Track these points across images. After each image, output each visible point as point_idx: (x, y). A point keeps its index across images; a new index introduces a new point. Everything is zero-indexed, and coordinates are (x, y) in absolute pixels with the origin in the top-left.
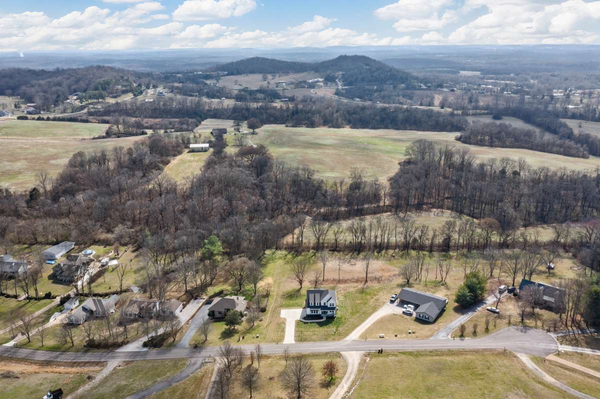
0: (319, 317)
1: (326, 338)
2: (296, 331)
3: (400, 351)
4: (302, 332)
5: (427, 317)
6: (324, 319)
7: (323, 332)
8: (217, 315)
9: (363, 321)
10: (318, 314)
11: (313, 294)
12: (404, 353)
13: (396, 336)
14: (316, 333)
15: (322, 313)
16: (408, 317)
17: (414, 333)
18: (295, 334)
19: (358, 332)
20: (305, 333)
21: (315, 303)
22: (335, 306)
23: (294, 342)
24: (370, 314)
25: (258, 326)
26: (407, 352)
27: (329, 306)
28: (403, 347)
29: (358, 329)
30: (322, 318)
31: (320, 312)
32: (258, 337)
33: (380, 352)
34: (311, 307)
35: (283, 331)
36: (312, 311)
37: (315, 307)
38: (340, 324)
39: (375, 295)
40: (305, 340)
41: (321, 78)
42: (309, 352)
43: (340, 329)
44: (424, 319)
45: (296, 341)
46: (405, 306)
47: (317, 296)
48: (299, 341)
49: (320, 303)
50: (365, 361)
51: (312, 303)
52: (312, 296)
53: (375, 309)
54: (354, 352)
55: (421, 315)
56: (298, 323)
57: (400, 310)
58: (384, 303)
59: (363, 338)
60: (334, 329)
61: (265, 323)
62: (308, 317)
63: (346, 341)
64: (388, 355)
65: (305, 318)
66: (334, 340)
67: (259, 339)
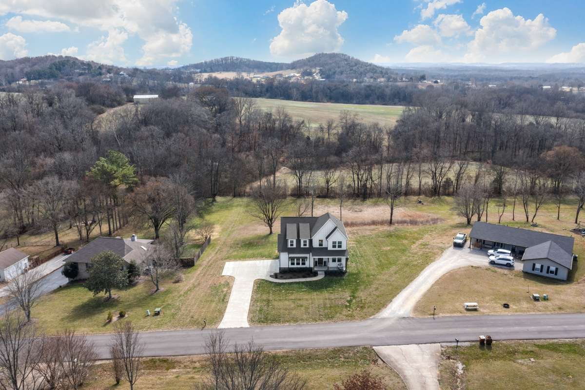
0: (309, 272)
1: (329, 314)
2: (254, 301)
3: (541, 342)
4: (268, 301)
5: (553, 268)
6: (320, 276)
7: (321, 301)
8: (83, 272)
9: (411, 278)
10: (307, 265)
11: (295, 225)
12: (554, 348)
13: (506, 306)
14: (304, 303)
15: (316, 264)
16: (506, 272)
17: (545, 299)
18: (252, 305)
19: (407, 299)
20: (276, 303)
21: (298, 242)
22: (344, 248)
23: (246, 325)
24: (420, 268)
25: (167, 292)
26: (561, 345)
27: (330, 248)
28: (540, 332)
29: (404, 293)
30: (315, 274)
31: (310, 263)
32: (157, 314)
33: (487, 344)
34: (290, 251)
35: (224, 300)
36: (292, 259)
37: (299, 250)
38: (358, 285)
39: (417, 239)
40: (276, 319)
41: (298, 73)
42: (287, 348)
43: (361, 295)
44: (544, 273)
45: (251, 320)
46: (491, 251)
47: (305, 228)
48: (260, 321)
49: (311, 241)
50: (453, 372)
51: (292, 241)
52: (291, 229)
53: (427, 259)
54: (413, 349)
55: (538, 266)
56: (261, 286)
57: (481, 261)
58: (442, 250)
59: (423, 312)
60: (347, 295)
61: (183, 287)
62: (284, 272)
63: (384, 319)
64: (511, 353)
65: (276, 276)
66: (351, 317)
67: (158, 318)
